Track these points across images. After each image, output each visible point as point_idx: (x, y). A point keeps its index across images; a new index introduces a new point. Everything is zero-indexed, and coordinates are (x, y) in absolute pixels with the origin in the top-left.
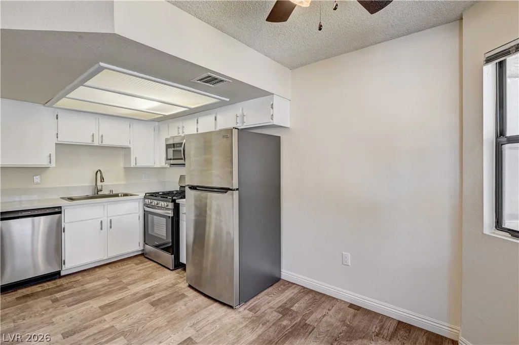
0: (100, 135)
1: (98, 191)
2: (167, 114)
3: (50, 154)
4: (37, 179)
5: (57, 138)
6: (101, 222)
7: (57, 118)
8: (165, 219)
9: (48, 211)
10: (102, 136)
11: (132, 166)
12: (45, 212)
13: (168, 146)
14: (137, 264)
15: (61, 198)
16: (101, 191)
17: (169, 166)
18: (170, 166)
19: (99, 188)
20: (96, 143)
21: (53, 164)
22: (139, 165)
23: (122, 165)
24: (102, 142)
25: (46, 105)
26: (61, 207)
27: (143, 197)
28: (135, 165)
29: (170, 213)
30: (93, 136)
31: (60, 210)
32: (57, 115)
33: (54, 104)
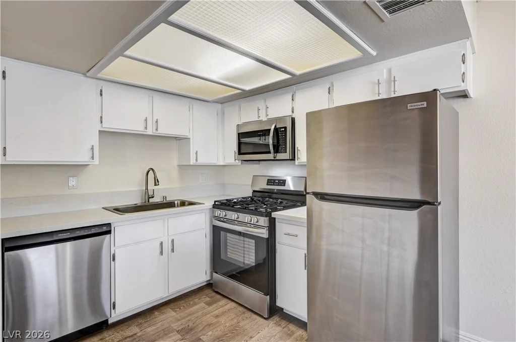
0: (155, 120)
1: (149, 198)
2: (248, 88)
3: (93, 146)
4: (72, 182)
5: (101, 122)
6: (161, 244)
7: (101, 95)
8: (254, 241)
9: (93, 231)
10: (157, 122)
11: (192, 164)
12: (90, 233)
13: (241, 135)
14: (209, 304)
15: (103, 208)
16: (153, 197)
17: (240, 163)
18: (242, 164)
19: (151, 193)
20: (149, 132)
21: (96, 161)
22: (201, 161)
23: (176, 162)
24: (157, 129)
25: (88, 74)
26: (110, 224)
27: (211, 207)
28: (195, 162)
29: (264, 233)
30: (146, 120)
31: (109, 229)
32: (101, 91)
33: (99, 73)
